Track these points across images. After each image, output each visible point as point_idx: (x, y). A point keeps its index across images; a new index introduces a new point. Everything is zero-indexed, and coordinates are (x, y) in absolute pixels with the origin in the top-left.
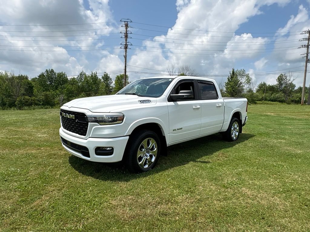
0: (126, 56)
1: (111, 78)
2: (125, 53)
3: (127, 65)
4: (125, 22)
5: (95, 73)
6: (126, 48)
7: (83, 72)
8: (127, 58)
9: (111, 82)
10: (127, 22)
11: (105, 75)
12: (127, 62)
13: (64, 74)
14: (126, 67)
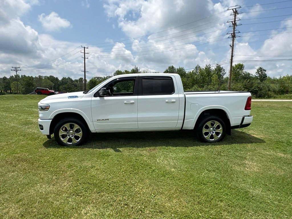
0: (233, 45)
1: (224, 69)
2: (232, 42)
3: (233, 54)
4: (233, 9)
5: (209, 65)
6: (234, 36)
7: (198, 65)
8: (234, 47)
9: (225, 73)
10: (235, 9)
11: (217, 67)
12: (234, 51)
13: (183, 69)
14: (232, 56)
